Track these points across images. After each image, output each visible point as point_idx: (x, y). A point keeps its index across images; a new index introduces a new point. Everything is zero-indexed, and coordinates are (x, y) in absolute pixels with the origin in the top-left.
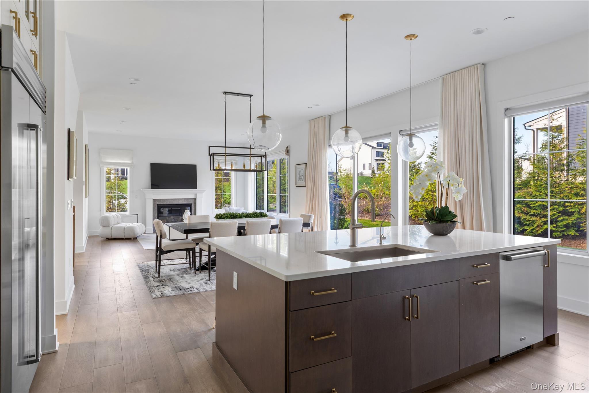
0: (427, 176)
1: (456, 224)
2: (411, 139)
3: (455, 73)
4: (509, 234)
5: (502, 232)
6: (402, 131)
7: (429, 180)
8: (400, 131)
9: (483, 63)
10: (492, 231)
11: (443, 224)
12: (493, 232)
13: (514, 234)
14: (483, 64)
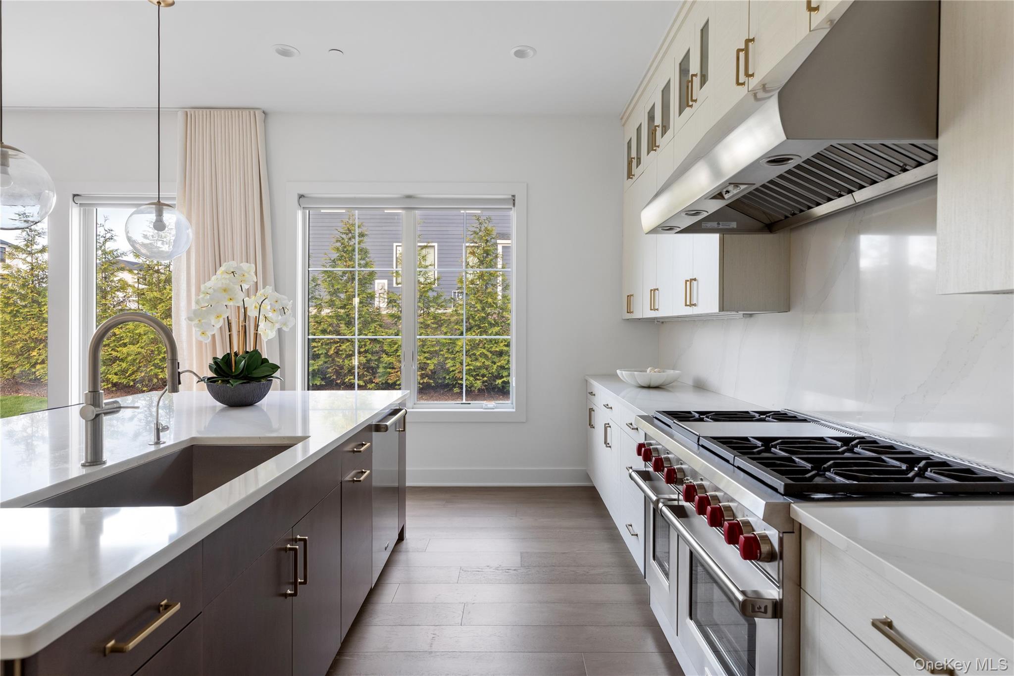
0: (225, 290)
1: (272, 382)
2: (160, 214)
3: (212, 111)
4: (302, 390)
5: (294, 388)
6: (79, 197)
7: (231, 299)
8: (75, 196)
9: (264, 110)
10: (279, 389)
11: (254, 385)
12: (281, 390)
13: (308, 390)
14: (264, 112)
